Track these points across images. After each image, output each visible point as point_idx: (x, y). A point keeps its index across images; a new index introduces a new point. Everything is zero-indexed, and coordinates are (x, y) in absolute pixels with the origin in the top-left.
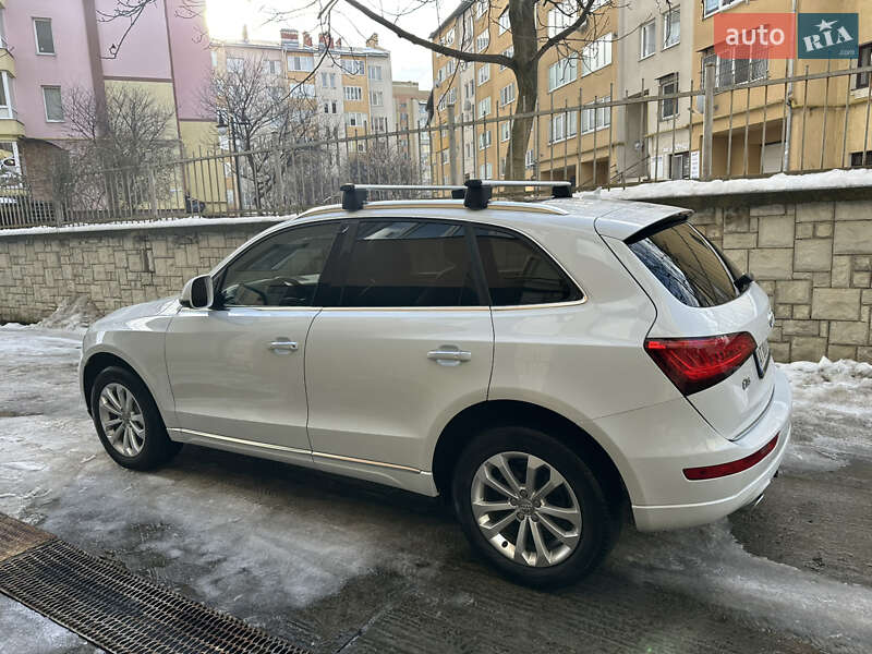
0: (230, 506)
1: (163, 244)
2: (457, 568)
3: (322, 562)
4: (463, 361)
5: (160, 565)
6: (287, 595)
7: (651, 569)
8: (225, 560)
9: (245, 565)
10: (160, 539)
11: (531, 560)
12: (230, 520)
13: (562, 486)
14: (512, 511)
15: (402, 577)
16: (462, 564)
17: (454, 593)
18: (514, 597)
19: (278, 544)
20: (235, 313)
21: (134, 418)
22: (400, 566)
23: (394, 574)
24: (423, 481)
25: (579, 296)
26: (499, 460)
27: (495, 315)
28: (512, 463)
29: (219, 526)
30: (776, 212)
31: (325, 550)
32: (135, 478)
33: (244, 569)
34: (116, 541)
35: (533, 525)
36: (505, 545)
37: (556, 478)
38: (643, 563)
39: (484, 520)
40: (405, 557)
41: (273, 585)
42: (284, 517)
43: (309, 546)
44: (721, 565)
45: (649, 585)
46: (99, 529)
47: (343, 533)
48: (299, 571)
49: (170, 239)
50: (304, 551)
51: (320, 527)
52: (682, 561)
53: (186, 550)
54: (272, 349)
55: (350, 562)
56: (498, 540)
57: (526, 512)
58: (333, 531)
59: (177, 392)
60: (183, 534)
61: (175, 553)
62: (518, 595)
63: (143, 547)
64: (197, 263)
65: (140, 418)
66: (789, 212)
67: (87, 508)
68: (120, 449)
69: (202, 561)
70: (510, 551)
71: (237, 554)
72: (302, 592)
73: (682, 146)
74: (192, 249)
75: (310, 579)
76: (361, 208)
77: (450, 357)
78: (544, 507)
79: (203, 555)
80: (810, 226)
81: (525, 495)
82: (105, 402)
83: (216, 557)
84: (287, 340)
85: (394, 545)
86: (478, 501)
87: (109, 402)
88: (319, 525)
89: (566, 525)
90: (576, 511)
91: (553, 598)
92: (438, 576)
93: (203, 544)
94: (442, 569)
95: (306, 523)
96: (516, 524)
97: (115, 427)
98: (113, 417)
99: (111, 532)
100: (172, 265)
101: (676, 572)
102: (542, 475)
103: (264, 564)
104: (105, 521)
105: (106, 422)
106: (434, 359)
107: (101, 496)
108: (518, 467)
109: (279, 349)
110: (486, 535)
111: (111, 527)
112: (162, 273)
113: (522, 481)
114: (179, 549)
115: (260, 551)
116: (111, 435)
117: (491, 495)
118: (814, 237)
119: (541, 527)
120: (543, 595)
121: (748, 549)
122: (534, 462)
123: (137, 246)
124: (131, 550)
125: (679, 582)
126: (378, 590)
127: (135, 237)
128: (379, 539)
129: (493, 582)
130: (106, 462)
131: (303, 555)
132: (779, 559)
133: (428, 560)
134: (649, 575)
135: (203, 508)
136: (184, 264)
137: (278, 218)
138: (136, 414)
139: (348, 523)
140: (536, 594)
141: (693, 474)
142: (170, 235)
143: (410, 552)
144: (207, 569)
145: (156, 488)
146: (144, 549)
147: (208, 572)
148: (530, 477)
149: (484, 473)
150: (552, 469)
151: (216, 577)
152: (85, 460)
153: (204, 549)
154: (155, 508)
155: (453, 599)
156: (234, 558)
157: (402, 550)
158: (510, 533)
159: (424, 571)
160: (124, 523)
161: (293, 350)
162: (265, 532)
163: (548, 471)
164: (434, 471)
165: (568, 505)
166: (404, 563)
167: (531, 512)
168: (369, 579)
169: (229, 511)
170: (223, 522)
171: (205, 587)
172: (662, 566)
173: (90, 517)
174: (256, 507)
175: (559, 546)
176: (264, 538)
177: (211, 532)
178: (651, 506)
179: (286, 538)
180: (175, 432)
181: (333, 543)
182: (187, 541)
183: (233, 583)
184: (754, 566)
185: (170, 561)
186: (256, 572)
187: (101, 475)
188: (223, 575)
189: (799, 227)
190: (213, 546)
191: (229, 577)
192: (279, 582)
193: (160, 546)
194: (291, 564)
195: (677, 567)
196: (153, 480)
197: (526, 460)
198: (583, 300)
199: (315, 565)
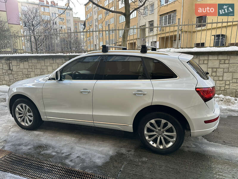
0: (65, 139)
1: (16, 62)
2: (139, 151)
3: (101, 152)
4: (144, 95)
5: (50, 157)
6: (95, 162)
7: (188, 147)
8: (71, 154)
9: (77, 155)
10: (47, 150)
11: (161, 147)
12: (67, 143)
13: (171, 127)
14: (155, 135)
15: (125, 155)
16: (140, 150)
17: (141, 158)
18: (157, 157)
19: (85, 148)
20: (66, 82)
21: (28, 114)
22: (123, 152)
23: (122, 154)
24: (130, 128)
25: (176, 77)
26: (153, 121)
27: (152, 82)
28: (156, 121)
29: (65, 145)
30: (194, 57)
31: (100, 149)
32: (30, 132)
33: (78, 157)
34: (33, 152)
35: (162, 138)
36: (153, 144)
37: (170, 125)
38: (186, 146)
39: (147, 138)
40: (123, 149)
41: (89, 160)
42: (84, 141)
43: (95, 148)
44: (204, 144)
45: (189, 151)
46: (25, 149)
47: (103, 144)
48: (95, 155)
49: (18, 60)
50: (94, 150)
51: (97, 143)
52: (194, 144)
53: (56, 152)
54: (81, 92)
55: (109, 151)
56: (151, 143)
57: (160, 135)
58: (100, 143)
59: (45, 106)
60: (53, 148)
61: (54, 154)
62: (158, 157)
63: (42, 153)
64: (27, 67)
65: (31, 114)
66: (198, 57)
67: (17, 142)
68: (23, 124)
69: (64, 155)
70: (155, 145)
71: (74, 152)
72: (99, 161)
73: (155, 40)
74: (26, 63)
75: (99, 158)
76: (107, 52)
77: (140, 93)
78: (165, 133)
79: (63, 153)
80: (203, 61)
81: (160, 130)
82: (17, 109)
83: (68, 154)
85: (118, 146)
86: (146, 132)
87: (19, 109)
88: (95, 142)
89: (172, 137)
90: (175, 133)
92: (135, 154)
93: (62, 150)
94: (135, 151)
95: (91, 142)
96: (156, 139)
97: (21, 117)
98: (20, 114)
99: (29, 149)
100: (19, 68)
101: (193, 147)
102: (166, 125)
103: (83, 154)
104: (26, 146)
105: (17, 116)
106: (135, 94)
107: (21, 138)
108: (158, 123)
109: (84, 91)
110: (148, 142)
111: (29, 147)
112: (15, 70)
113: (159, 126)
114: (54, 152)
115: (81, 151)
116: (19, 120)
117: (149, 130)
118: (204, 63)
119: (164, 138)
120: (165, 156)
121: (207, 140)
122: (163, 121)
123: (6, 62)
124: (39, 153)
125: (196, 150)
126: (120, 159)
127: (5, 59)
128: (114, 145)
129: (150, 154)
130: (18, 129)
131: (94, 151)
132: (216, 142)
133: (130, 150)
134: (188, 149)
135: (56, 140)
136: (23, 67)
138: (29, 113)
139: (103, 141)
140: (162, 156)
141: (206, 122)
142: (18, 59)
144: (67, 157)
145: (38, 135)
146: (43, 153)
147: (67, 158)
148: (162, 125)
149: (148, 125)
150: (169, 123)
151: (71, 159)
152: (10, 128)
153: (62, 152)
154: (41, 141)
155: (142, 159)
156: (73, 154)
157: (122, 147)
158: (155, 141)
159: (130, 152)
160: (32, 146)
161: (89, 92)
162: (80, 145)
163: (168, 123)
164: (133, 125)
165: (172, 132)
166: (124, 151)
167: (161, 134)
168: (116, 156)
169: (65, 140)
171: (67, 162)
173: (19, 145)
174: (73, 139)
175: (169, 142)
176: (80, 147)
177: (63, 147)
179: (87, 146)
180: (44, 118)
181: (101, 147)
182: (56, 150)
183: (77, 160)
184: (211, 144)
185: (53, 156)
186: (82, 157)
187: (18, 132)
188: (72, 159)
189: (200, 61)
190: (65, 150)
191: (74, 159)
192: (91, 159)
193: (48, 152)
194: (92, 154)
195: (193, 146)
196: (36, 133)
197: (161, 121)
198: (178, 78)
199: (99, 153)
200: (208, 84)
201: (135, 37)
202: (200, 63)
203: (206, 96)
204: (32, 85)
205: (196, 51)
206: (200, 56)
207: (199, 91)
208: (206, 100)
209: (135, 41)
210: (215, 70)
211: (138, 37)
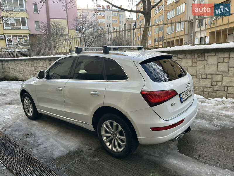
0: (49, 130)
2: (98, 151)
3: (65, 147)
4: (98, 95)
6: (53, 154)
7: (150, 155)
8: (42, 144)
9: (46, 146)
10: (30, 138)
11: (114, 150)
13: (121, 130)
14: (111, 136)
19: (56, 141)
22: (84, 149)
23: (82, 151)
24: (90, 127)
25: (127, 78)
26: (108, 122)
27: (107, 83)
28: (110, 123)
30: (212, 55)
31: (67, 144)
32: (31, 122)
33: (46, 147)
35: (116, 140)
36: (109, 145)
37: (120, 128)
38: (148, 153)
39: (104, 139)
41: (50, 152)
42: (61, 134)
43: (63, 142)
44: (169, 155)
45: (147, 159)
47: (73, 139)
48: (58, 148)
53: (34, 141)
54: (57, 90)
55: (72, 147)
57: (114, 137)
58: (71, 138)
60: (35, 137)
61: (31, 141)
63: (25, 139)
66: (216, 55)
67: (16, 129)
68: (28, 114)
70: (110, 147)
71: (46, 143)
72: (57, 154)
75: (60, 151)
76: (80, 53)
77: (95, 94)
78: (118, 136)
79: (38, 142)
80: (222, 59)
81: (114, 132)
82: (25, 102)
84: (60, 88)
86: (103, 133)
88: (68, 137)
89: (122, 141)
90: (124, 137)
91: (120, 161)
92: (92, 152)
93: (39, 140)
94: (94, 151)
95: (65, 136)
96: (111, 140)
97: (27, 108)
98: (27, 106)
99: (19, 135)
101: (156, 157)
102: (117, 127)
104: (19, 132)
105: (25, 107)
106: (92, 94)
107: (21, 126)
109: (59, 90)
113: (112, 128)
115: (51, 142)
116: (26, 110)
117: (106, 132)
118: (223, 62)
120: (118, 160)
122: (115, 123)
123: (49, 62)
124: (22, 140)
126: (76, 155)
127: (48, 60)
128: (82, 141)
129: (106, 155)
130: (25, 118)
131: (61, 144)
132: (187, 155)
133: (92, 148)
134: (149, 157)
135: (43, 130)
138: (31, 105)
139: (76, 137)
140: (116, 159)
141: (154, 129)
143: (88, 146)
144: (38, 146)
145: (34, 124)
148: (114, 127)
149: (104, 126)
150: (119, 125)
151: (38, 148)
152: (21, 116)
153: (38, 141)
154: (32, 130)
155: (94, 159)
158: (110, 142)
159: (90, 151)
160: (23, 133)
161: (61, 90)
162: (55, 138)
164: (93, 124)
165: (123, 135)
168: (75, 152)
170: (46, 134)
171: (35, 151)
172: (153, 154)
174: (55, 131)
175: (121, 146)
177: (42, 137)
178: (143, 137)
179: (59, 139)
181: (70, 142)
184: (179, 156)
185: (29, 143)
186: (48, 148)
191: (41, 149)
192: (52, 151)
194: (57, 146)
195: (157, 155)
196: (34, 122)
197: (113, 123)
199: (63, 147)
201: (182, 33)
202: (219, 61)
203: (153, 100)
207: (144, 94)
208: (152, 104)
209: (181, 37)
211: (185, 33)
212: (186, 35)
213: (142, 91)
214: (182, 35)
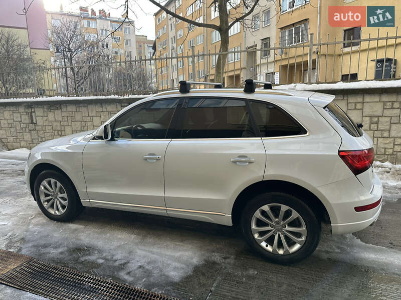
0: (120, 236)
1: (41, 110)
2: (242, 258)
3: (178, 260)
4: (250, 163)
5: (95, 268)
6: (167, 276)
7: (327, 252)
8: (128, 263)
9: (140, 264)
10: (89, 254)
11: (281, 252)
12: (122, 243)
13: (298, 218)
14: (271, 230)
15: (218, 264)
16: (244, 256)
17: (246, 269)
18: (274, 269)
19: (152, 253)
20: (121, 142)
21: (60, 195)
22: (215, 259)
23: (214, 263)
24: (226, 218)
25: (305, 132)
26: (266, 208)
27: (265, 141)
28: (272, 208)
29: (119, 247)
30: (339, 98)
31: (178, 254)
32: (62, 226)
33: (140, 267)
34: (66, 257)
35: (282, 236)
36: (267, 246)
37: (295, 214)
38: (323, 250)
39: (256, 236)
40: (216, 254)
41: (158, 273)
42: (150, 240)
43: (169, 253)
44: (355, 248)
46: (54, 253)
47: (182, 245)
48: (169, 265)
49: (45, 107)
50: (167, 255)
51: (171, 244)
52: (338, 248)
53: (104, 258)
54: (146, 159)
55: (192, 258)
56: (264, 244)
57: (279, 230)
58: (177, 245)
59: (86, 182)
60: (100, 251)
61: (101, 261)
62: (276, 268)
63: (82, 259)
64: (60, 119)
65: (65, 195)
66: (345, 98)
67: (43, 242)
68: (52, 211)
69: (117, 264)
70: (269, 248)
71: (133, 259)
72: (175, 275)
73: (271, 70)
74: (58, 112)
75: (175, 268)
76: (188, 92)
77: (243, 161)
78: (288, 228)
79: (116, 261)
80: (354, 104)
81: (278, 223)
82: (43, 188)
83: (123, 262)
84: (154, 154)
85: (208, 249)
86: (254, 227)
87: (45, 188)
88: (169, 243)
89: (298, 235)
90: (304, 228)
91: (291, 268)
92: (235, 262)
93: (113, 255)
94: (235, 259)
95: (162, 242)
96: (272, 237)
97: (48, 201)
98: (47, 195)
99: (61, 253)
100: (46, 120)
101: (337, 253)
102: (288, 214)
103: (149, 263)
104: (55, 248)
105: (43, 198)
106: (235, 162)
107: (48, 236)
108: (276, 211)
109: (151, 158)
110: (258, 243)
111: (60, 250)
112: (41, 124)
113: (277, 216)
114: (102, 258)
115: (144, 257)
116: (45, 205)
117: (260, 223)
118: (355, 109)
119: (286, 237)
120: (287, 267)
121: (362, 240)
122: (284, 208)
123: (27, 110)
124: (76, 260)
125: (342, 257)
126: (211, 271)
128: (200, 247)
129: (261, 263)
130: (43, 219)
131: (168, 257)
133: (227, 256)
134: (328, 255)
135: (105, 238)
136: (53, 119)
137: (141, 96)
138: (61, 194)
139: (182, 241)
141: (358, 209)
142: (45, 105)
143: (218, 252)
144: (122, 267)
145: (76, 230)
146: (83, 260)
147: (123, 269)
148: (281, 214)
149: (258, 214)
150: (293, 211)
151: (128, 271)
152: (30, 218)
153: (115, 258)
154: (80, 240)
155: (247, 273)
156: (132, 261)
157: (214, 252)
158: (270, 241)
159: (228, 260)
160: (66, 248)
161: (158, 159)
162: (144, 248)
163: (291, 211)
164: (232, 214)
165: (300, 226)
166: (217, 257)
167: (280, 230)
168: (204, 265)
169: (120, 239)
171: (123, 275)
172: (331, 251)
173: (45, 246)
174: (133, 236)
175: (294, 243)
176: (144, 250)
177: (115, 250)
178: (340, 223)
179: (155, 250)
180: (85, 202)
181: (180, 250)
182: (104, 255)
183: (139, 273)
184: (369, 248)
185: (99, 265)
186: (147, 267)
187: (43, 225)
188: (131, 270)
189: (349, 105)
190: (120, 256)
191: (134, 271)
192: (161, 271)
193: (92, 258)
194: (163, 262)
195: (337, 250)
196: (73, 226)
197: (280, 207)
198: (307, 134)
199: (175, 261)
200: (362, 143)
201: (238, 66)
202: (349, 108)
203: (358, 165)
204: (67, 148)
205: (342, 88)
206: (349, 96)
207: (345, 156)
208: (357, 171)
209: (238, 72)
210: (375, 120)
211: (242, 66)
212: (244, 68)
213: (339, 152)
214: (238, 69)
